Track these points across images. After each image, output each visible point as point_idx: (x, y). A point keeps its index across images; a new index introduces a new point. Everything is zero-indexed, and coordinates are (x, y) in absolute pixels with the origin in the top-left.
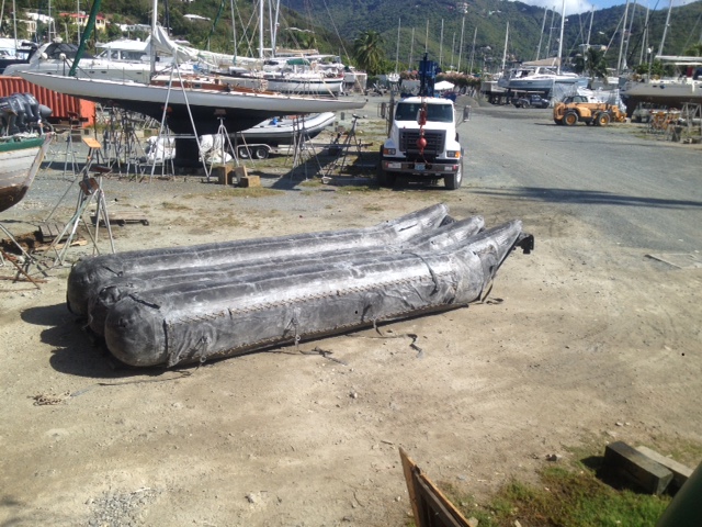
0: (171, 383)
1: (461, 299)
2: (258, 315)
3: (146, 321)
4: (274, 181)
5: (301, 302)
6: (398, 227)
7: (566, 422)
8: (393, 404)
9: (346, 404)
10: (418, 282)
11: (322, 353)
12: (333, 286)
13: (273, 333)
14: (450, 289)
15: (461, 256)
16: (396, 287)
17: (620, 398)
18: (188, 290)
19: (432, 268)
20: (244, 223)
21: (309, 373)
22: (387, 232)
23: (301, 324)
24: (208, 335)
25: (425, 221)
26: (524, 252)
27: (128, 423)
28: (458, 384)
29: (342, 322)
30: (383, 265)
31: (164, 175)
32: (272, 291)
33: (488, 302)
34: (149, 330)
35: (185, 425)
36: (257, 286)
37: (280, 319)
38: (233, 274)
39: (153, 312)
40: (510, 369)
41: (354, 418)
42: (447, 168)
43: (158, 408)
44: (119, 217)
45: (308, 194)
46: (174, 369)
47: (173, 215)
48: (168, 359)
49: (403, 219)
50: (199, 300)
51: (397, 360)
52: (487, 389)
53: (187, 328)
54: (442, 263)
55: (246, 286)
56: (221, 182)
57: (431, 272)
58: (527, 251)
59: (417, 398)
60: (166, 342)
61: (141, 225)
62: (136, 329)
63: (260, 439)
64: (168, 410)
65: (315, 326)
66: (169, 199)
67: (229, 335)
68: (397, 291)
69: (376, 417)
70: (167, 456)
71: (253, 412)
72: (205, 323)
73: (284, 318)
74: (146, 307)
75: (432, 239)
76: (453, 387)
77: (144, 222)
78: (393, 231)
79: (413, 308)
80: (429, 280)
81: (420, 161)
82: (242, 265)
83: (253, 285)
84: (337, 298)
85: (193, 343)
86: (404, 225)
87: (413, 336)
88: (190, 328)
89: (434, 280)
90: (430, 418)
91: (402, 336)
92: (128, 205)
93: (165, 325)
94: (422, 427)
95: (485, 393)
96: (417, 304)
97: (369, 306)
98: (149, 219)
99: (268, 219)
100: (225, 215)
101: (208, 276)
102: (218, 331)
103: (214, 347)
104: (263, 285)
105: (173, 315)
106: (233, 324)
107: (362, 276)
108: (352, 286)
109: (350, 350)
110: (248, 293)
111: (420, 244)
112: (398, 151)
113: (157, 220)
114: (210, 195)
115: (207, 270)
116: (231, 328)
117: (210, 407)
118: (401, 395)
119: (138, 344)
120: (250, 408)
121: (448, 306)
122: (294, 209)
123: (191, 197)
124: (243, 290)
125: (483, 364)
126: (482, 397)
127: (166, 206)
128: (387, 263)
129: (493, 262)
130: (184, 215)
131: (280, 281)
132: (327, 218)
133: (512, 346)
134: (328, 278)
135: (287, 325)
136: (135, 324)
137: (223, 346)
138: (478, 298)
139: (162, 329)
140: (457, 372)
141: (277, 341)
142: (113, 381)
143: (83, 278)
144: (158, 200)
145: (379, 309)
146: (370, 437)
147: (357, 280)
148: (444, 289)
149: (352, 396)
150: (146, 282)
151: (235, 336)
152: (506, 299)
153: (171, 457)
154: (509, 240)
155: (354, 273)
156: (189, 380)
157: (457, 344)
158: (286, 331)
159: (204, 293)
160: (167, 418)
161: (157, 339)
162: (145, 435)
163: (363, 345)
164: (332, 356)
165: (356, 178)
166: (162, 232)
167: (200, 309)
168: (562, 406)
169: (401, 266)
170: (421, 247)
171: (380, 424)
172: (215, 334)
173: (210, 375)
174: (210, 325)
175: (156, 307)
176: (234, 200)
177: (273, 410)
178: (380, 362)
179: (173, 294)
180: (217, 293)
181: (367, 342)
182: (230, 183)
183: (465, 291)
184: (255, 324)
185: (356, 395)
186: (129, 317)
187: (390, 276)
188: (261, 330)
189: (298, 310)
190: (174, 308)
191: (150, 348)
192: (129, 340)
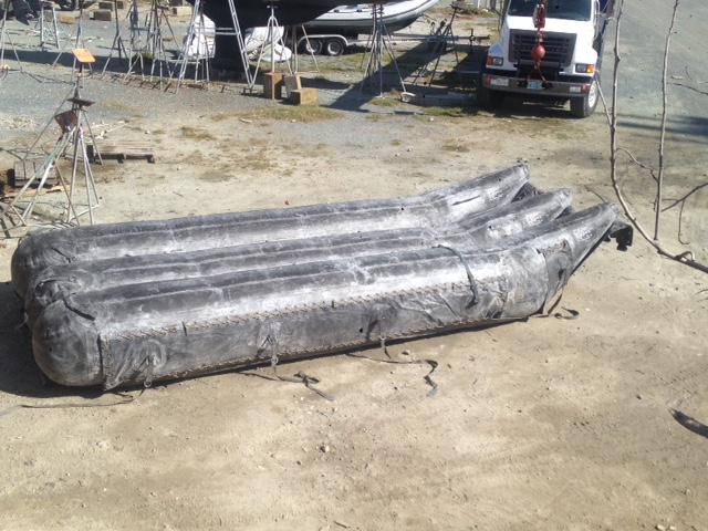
0: (106, 412)
1: (513, 312)
2: (222, 331)
3: (76, 336)
4: (339, 93)
5: (282, 316)
6: (451, 199)
7: (589, 516)
8: (371, 466)
9: (310, 460)
10: (450, 291)
11: (305, 380)
12: (327, 295)
13: (243, 352)
14: (495, 301)
15: (517, 255)
16: (417, 298)
17: (680, 485)
18: (135, 295)
19: (473, 271)
20: (275, 165)
21: (277, 410)
22: (436, 206)
23: (281, 343)
24: (154, 354)
25: (492, 191)
26: (619, 248)
27: (40, 463)
28: (467, 444)
29: (338, 340)
30: (402, 266)
31: (197, 82)
32: (244, 300)
33: (557, 315)
34: (79, 346)
35: (103, 474)
36: (225, 292)
37: (252, 337)
38: (206, 268)
39: (86, 324)
40: (546, 425)
41: (313, 481)
42: (573, 89)
43: (80, 446)
44: (118, 151)
45: (376, 118)
46: (115, 391)
47: (189, 147)
48: (105, 380)
49: (461, 188)
50: (146, 310)
51: (399, 399)
52: (502, 455)
53: (127, 345)
54: (489, 265)
55: (210, 293)
56: (265, 95)
57: (470, 277)
58: (622, 247)
59: (404, 460)
60: (101, 361)
61: (145, 162)
62: (64, 344)
63: (186, 504)
64: (90, 450)
65: (301, 345)
66: (193, 121)
67: (183, 355)
68: (417, 302)
69: (343, 483)
70: (69, 517)
71: (191, 464)
72: (151, 340)
73: (257, 336)
74: (79, 318)
75: (491, 222)
76: (458, 449)
77: (149, 159)
78: (444, 204)
79: (440, 323)
80: (465, 289)
81: (536, 76)
82: (221, 255)
83: (219, 290)
84: (331, 310)
85: (136, 363)
86: (460, 197)
87: (433, 364)
88: (132, 346)
89: (472, 287)
90: (410, 492)
91: (419, 362)
92: (138, 129)
93: (99, 341)
94: (395, 506)
95: (496, 462)
96: (446, 319)
97: (376, 322)
98: (156, 154)
99: (308, 160)
100: (255, 151)
101: (174, 269)
102: (168, 350)
103: (164, 367)
104: (233, 291)
105: (110, 329)
106: (187, 342)
107: (371, 282)
108: (355, 295)
109: (344, 378)
110: (211, 302)
111: (473, 230)
112: (506, 61)
113: (168, 154)
114: (246, 116)
115: (176, 261)
116: (186, 346)
117: (141, 450)
118: (386, 453)
119: (66, 362)
120: (188, 458)
121: (493, 320)
122: (349, 145)
123: (220, 118)
124: (206, 298)
125: (511, 414)
126: (490, 466)
127: (186, 132)
128: (409, 263)
129: (565, 264)
130: (205, 148)
131: (257, 286)
132: (387, 161)
133: (562, 388)
134: (322, 284)
135: (261, 343)
136: (63, 338)
137: (175, 367)
138: (540, 311)
139: (96, 345)
140: (472, 425)
141: (248, 361)
142: (40, 401)
143: (26, 261)
144: (179, 122)
145: (390, 323)
146: (323, 514)
147: (362, 287)
148: (487, 300)
149: (322, 449)
150: (94, 275)
151: (190, 356)
152: (585, 312)
153: (74, 518)
154: (594, 233)
155: (360, 276)
156: (129, 408)
157: (488, 380)
158: (260, 351)
159: (155, 300)
160: (86, 462)
161: (90, 357)
162: (52, 485)
163: (363, 373)
164: (317, 386)
165: (451, 95)
166: (167, 175)
167: (147, 322)
168: (592, 491)
169: (428, 268)
170: (473, 234)
171: (342, 496)
172: (164, 353)
173: (156, 403)
174: (157, 342)
175: (89, 318)
176: (275, 124)
177: (217, 462)
178: (375, 400)
179: (115, 301)
180: (171, 301)
181: (371, 367)
182: (278, 96)
183: (519, 303)
184: (218, 342)
185: (327, 449)
186: (57, 329)
187: (410, 282)
188: (226, 349)
189: (277, 326)
190: (113, 321)
191: (81, 367)
192: (55, 356)
